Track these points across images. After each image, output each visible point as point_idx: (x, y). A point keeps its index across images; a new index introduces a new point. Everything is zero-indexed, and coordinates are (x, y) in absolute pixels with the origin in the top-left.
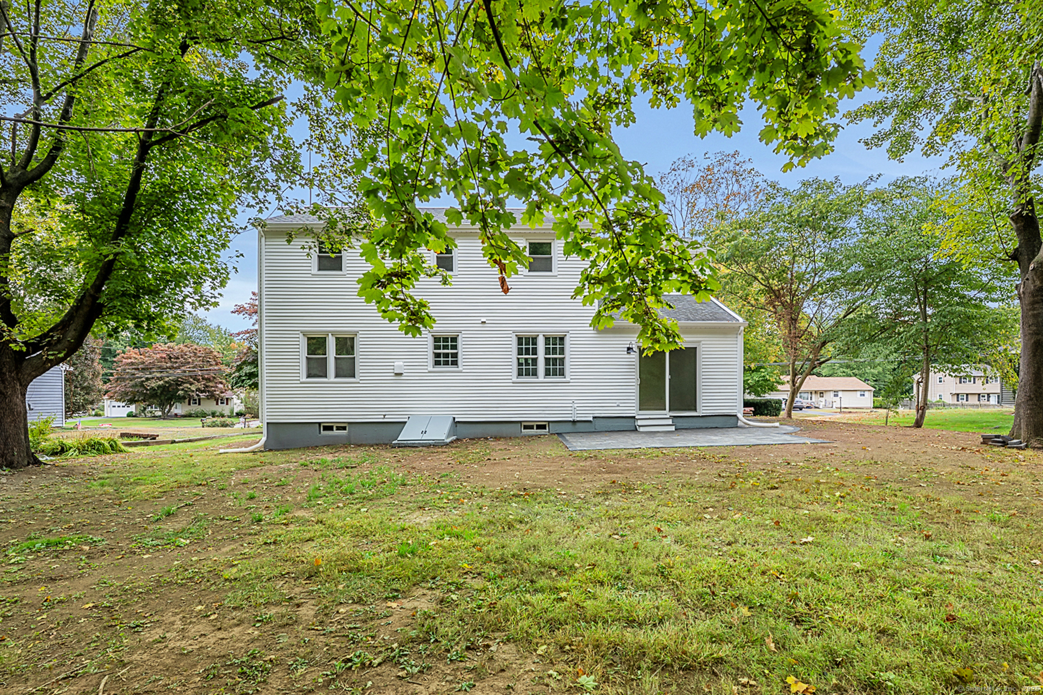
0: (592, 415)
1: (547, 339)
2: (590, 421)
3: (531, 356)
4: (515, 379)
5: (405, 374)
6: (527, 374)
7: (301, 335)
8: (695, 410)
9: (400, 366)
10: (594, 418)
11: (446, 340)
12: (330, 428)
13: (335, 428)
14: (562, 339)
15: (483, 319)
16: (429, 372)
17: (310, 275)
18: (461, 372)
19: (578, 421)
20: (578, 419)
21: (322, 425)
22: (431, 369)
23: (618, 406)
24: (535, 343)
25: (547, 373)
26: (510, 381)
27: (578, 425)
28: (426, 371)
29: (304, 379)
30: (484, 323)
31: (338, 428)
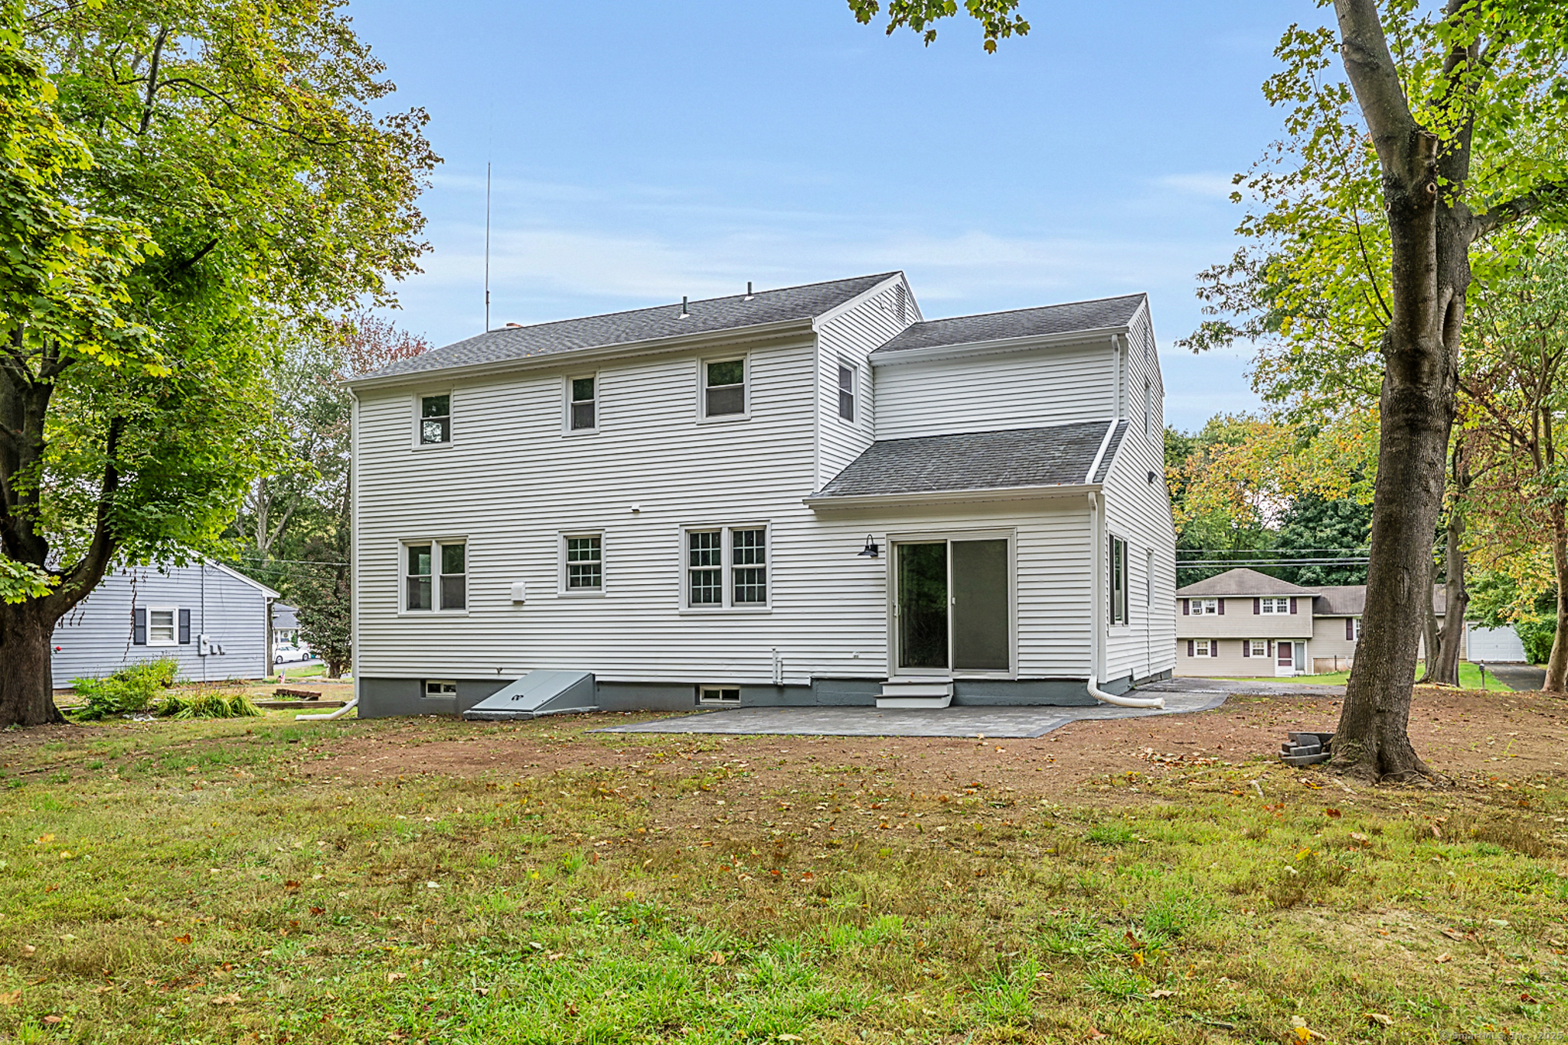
0: (809, 675)
1: (737, 535)
2: (805, 686)
3: (711, 567)
4: (684, 609)
5: (527, 603)
6: (707, 600)
7: (400, 545)
8: (1006, 667)
9: (519, 590)
10: (813, 679)
11: (585, 542)
12: (434, 688)
13: (442, 689)
14: (761, 533)
15: (635, 506)
16: (559, 598)
17: (410, 452)
18: (604, 598)
19: (785, 686)
20: (785, 682)
21: (428, 682)
22: (563, 592)
23: (856, 658)
24: (717, 544)
25: (739, 597)
26: (676, 612)
27: (788, 692)
28: (555, 596)
29: (404, 612)
30: (636, 511)
31: (448, 689)
